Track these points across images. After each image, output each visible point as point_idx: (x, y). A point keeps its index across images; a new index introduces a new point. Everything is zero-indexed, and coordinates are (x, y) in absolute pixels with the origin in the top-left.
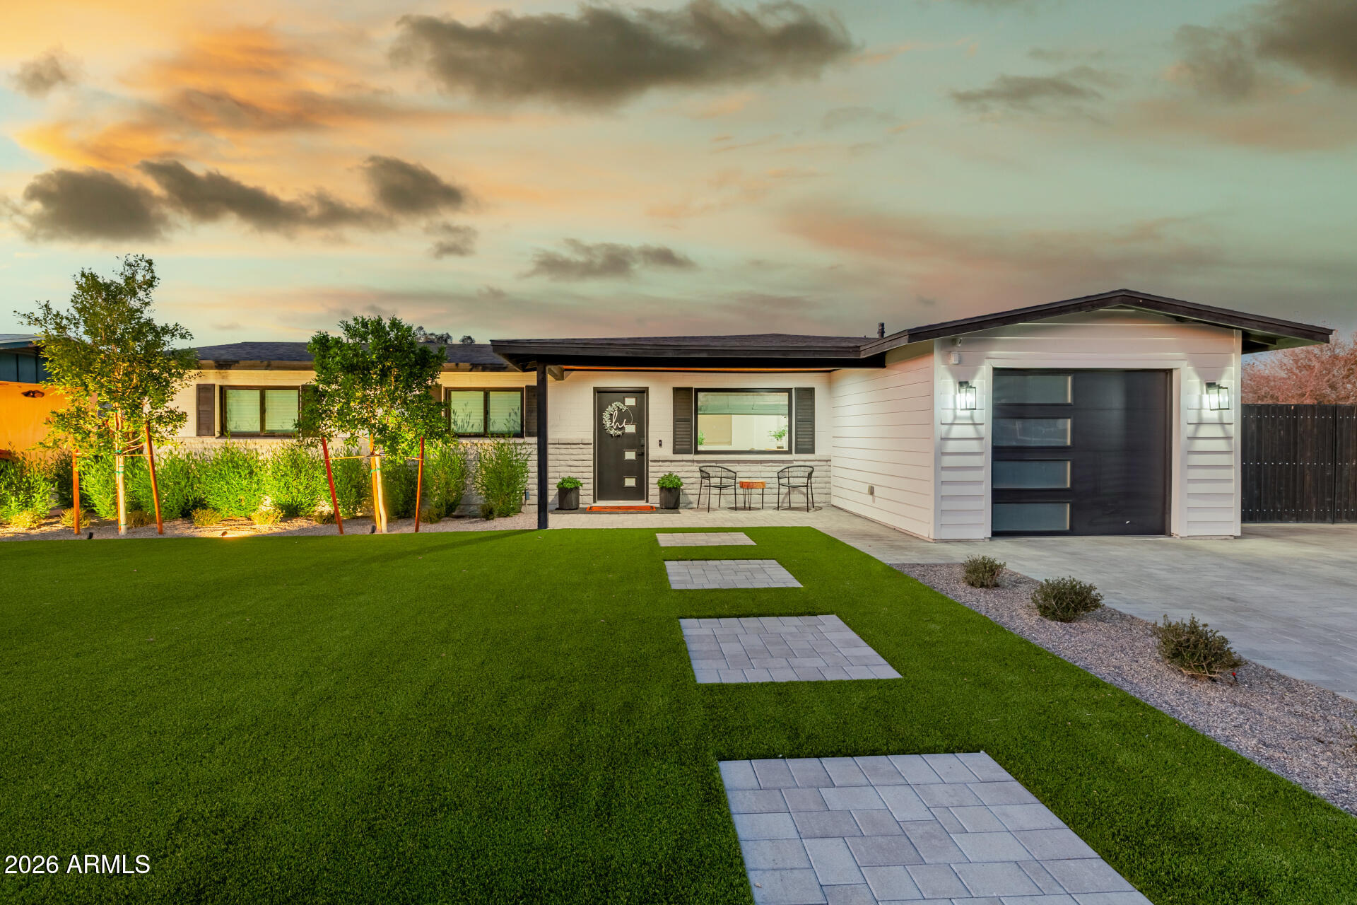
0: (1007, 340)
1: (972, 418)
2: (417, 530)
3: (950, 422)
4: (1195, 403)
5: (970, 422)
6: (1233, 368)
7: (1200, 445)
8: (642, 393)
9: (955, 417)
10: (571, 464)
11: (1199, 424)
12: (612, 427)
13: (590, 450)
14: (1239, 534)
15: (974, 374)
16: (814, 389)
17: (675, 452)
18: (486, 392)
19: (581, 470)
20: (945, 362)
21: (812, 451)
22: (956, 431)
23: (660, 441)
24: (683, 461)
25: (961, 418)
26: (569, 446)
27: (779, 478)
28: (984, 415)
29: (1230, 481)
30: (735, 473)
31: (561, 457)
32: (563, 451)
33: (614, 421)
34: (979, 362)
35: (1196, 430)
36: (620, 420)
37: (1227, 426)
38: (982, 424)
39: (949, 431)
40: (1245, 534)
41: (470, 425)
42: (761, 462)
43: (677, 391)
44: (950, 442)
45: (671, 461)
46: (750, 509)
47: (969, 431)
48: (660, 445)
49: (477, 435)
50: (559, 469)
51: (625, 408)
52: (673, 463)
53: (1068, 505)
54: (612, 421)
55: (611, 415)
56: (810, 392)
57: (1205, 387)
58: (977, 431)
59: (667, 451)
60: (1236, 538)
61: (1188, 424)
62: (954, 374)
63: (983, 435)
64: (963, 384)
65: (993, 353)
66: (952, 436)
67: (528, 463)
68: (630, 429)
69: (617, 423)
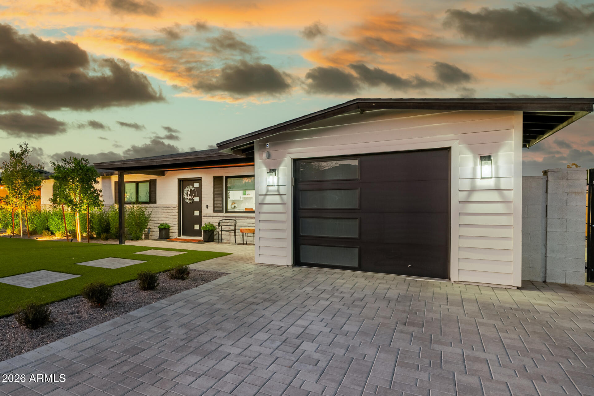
0: (302, 140)
1: (278, 191)
2: (89, 242)
3: (264, 193)
4: (468, 173)
5: (277, 194)
6: (513, 142)
7: (472, 208)
8: (199, 180)
9: (268, 191)
10: (168, 217)
11: (473, 190)
12: (188, 198)
13: (176, 210)
14: (520, 285)
15: (279, 164)
17: (215, 211)
18: (137, 183)
19: (170, 220)
20: (261, 159)
22: (268, 199)
23: (207, 206)
24: (218, 216)
25: (271, 191)
28: (287, 189)
29: (509, 239)
31: (164, 214)
32: (165, 211)
34: (284, 156)
35: (469, 196)
36: (191, 195)
37: (505, 192)
38: (285, 195)
39: (264, 199)
41: (132, 199)
43: (215, 178)
44: (265, 206)
45: (213, 216)
46: (246, 244)
47: (277, 199)
48: (207, 208)
49: (134, 203)
50: (163, 219)
51: (194, 189)
52: (214, 218)
54: (187, 195)
55: (187, 192)
57: (479, 160)
58: (282, 199)
59: (210, 211)
60: (517, 288)
61: (460, 191)
62: (267, 165)
63: (285, 201)
64: (273, 171)
65: (292, 150)
66: (266, 202)
67: (151, 216)
68: (197, 199)
69: (190, 196)
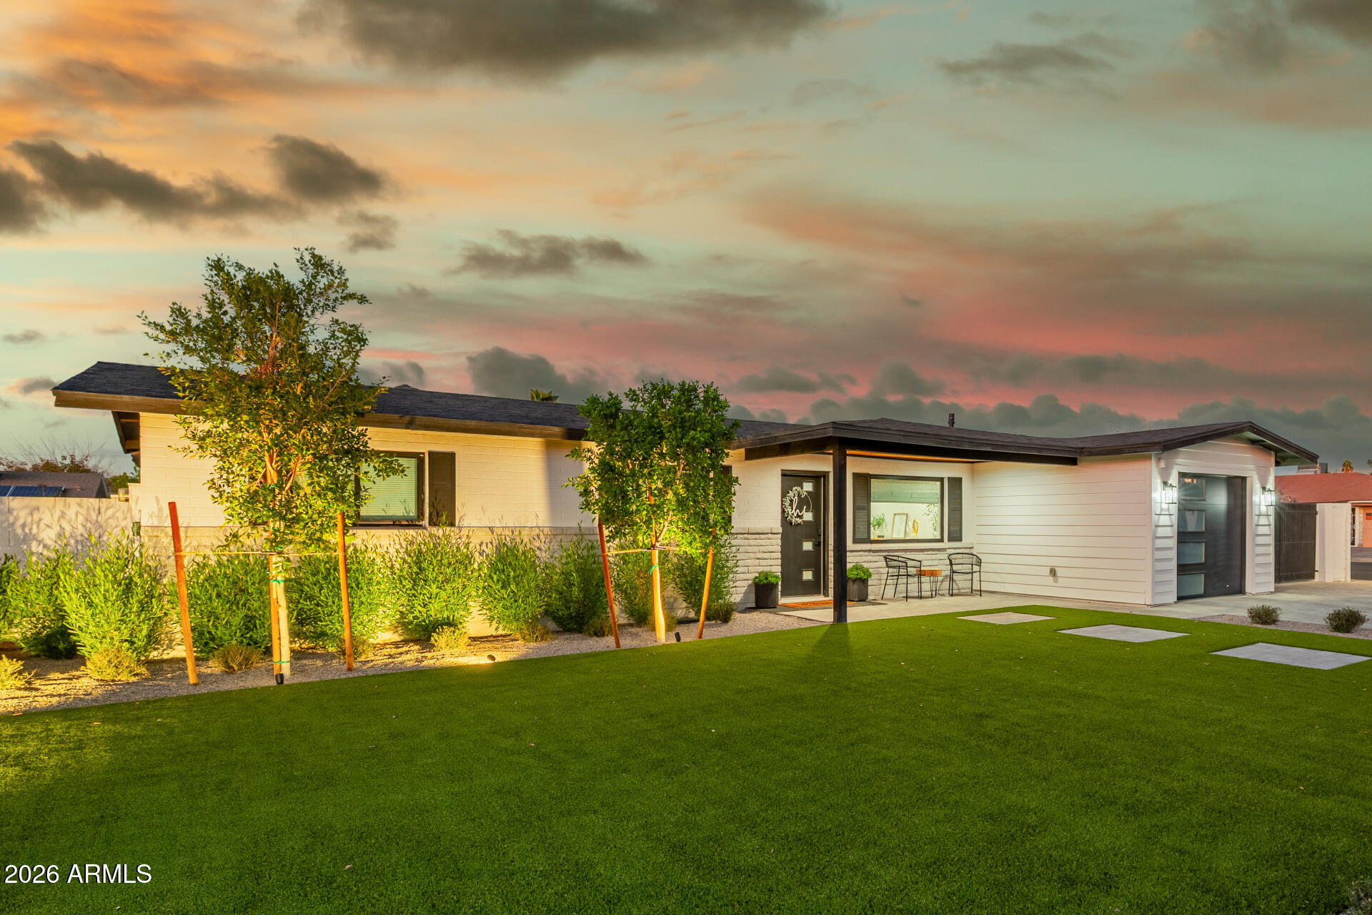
12: (793, 514)
13: (778, 541)
16: (961, 478)
19: (769, 564)
21: (960, 539)
26: (757, 536)
27: (951, 564)
30: (920, 562)
31: (750, 549)
32: (752, 542)
33: (794, 508)
36: (799, 507)
40: (1277, 590)
42: (923, 550)
51: (804, 494)
53: (1203, 576)
54: (792, 508)
55: (792, 501)
56: (959, 480)
60: (1271, 593)
68: (808, 517)
69: (798, 510)
